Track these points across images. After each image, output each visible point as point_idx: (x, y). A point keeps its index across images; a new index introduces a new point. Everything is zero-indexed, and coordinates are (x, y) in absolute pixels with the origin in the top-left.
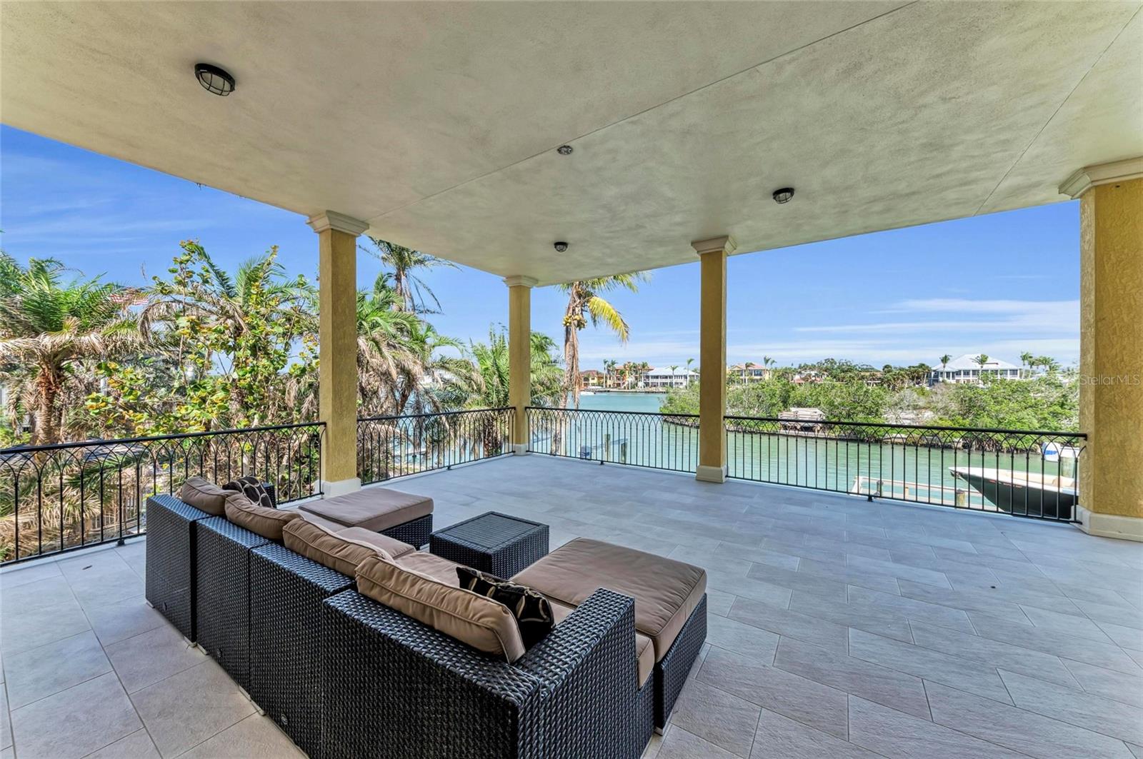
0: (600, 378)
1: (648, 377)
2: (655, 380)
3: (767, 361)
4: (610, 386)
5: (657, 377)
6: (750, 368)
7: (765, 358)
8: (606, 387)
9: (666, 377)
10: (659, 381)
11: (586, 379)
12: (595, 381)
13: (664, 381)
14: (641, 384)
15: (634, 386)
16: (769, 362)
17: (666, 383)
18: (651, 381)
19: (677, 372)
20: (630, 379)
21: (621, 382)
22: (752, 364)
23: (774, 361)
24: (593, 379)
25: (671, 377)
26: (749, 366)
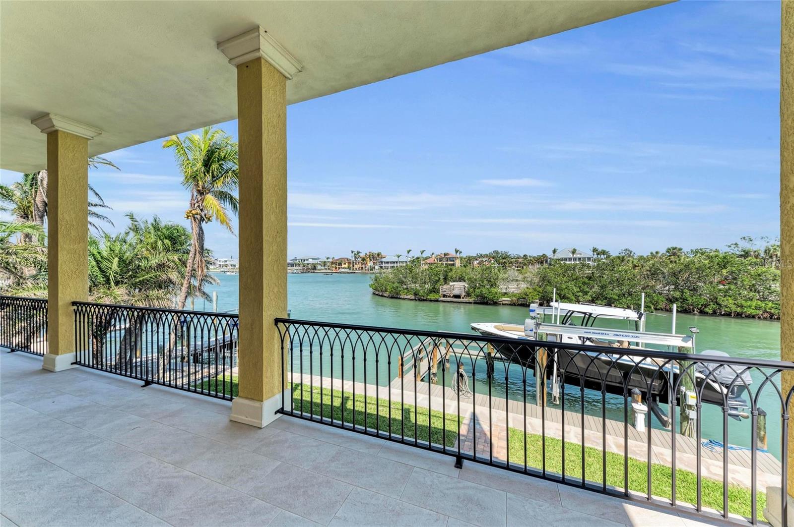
0: (349, 263)
1: (382, 262)
2: (386, 265)
3: (457, 251)
4: (356, 269)
5: (388, 263)
6: (447, 256)
7: (456, 250)
8: (353, 269)
9: (394, 263)
10: (389, 265)
11: (340, 264)
12: (346, 266)
13: (392, 265)
14: (377, 267)
15: (372, 268)
16: (458, 252)
17: (394, 267)
18: (384, 265)
19: (400, 259)
20: (370, 264)
21: (363, 266)
22: (448, 254)
23: (461, 252)
24: (345, 264)
25: (397, 262)
26: (446, 255)
